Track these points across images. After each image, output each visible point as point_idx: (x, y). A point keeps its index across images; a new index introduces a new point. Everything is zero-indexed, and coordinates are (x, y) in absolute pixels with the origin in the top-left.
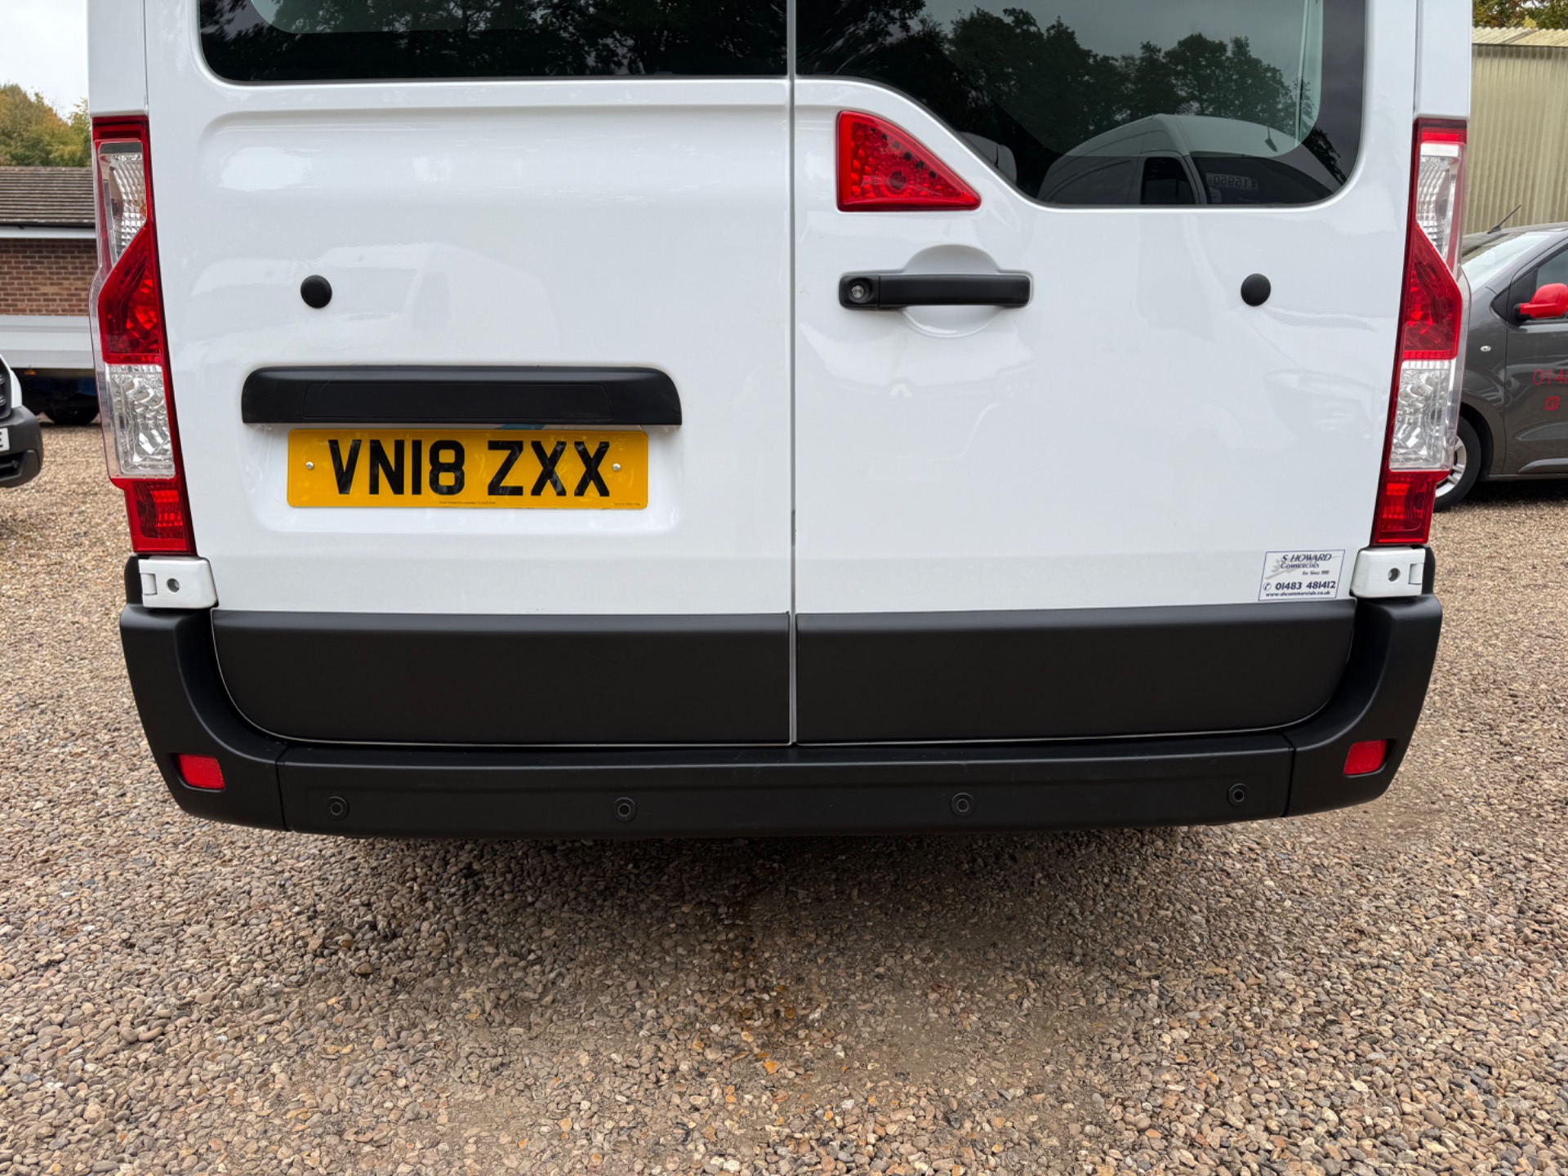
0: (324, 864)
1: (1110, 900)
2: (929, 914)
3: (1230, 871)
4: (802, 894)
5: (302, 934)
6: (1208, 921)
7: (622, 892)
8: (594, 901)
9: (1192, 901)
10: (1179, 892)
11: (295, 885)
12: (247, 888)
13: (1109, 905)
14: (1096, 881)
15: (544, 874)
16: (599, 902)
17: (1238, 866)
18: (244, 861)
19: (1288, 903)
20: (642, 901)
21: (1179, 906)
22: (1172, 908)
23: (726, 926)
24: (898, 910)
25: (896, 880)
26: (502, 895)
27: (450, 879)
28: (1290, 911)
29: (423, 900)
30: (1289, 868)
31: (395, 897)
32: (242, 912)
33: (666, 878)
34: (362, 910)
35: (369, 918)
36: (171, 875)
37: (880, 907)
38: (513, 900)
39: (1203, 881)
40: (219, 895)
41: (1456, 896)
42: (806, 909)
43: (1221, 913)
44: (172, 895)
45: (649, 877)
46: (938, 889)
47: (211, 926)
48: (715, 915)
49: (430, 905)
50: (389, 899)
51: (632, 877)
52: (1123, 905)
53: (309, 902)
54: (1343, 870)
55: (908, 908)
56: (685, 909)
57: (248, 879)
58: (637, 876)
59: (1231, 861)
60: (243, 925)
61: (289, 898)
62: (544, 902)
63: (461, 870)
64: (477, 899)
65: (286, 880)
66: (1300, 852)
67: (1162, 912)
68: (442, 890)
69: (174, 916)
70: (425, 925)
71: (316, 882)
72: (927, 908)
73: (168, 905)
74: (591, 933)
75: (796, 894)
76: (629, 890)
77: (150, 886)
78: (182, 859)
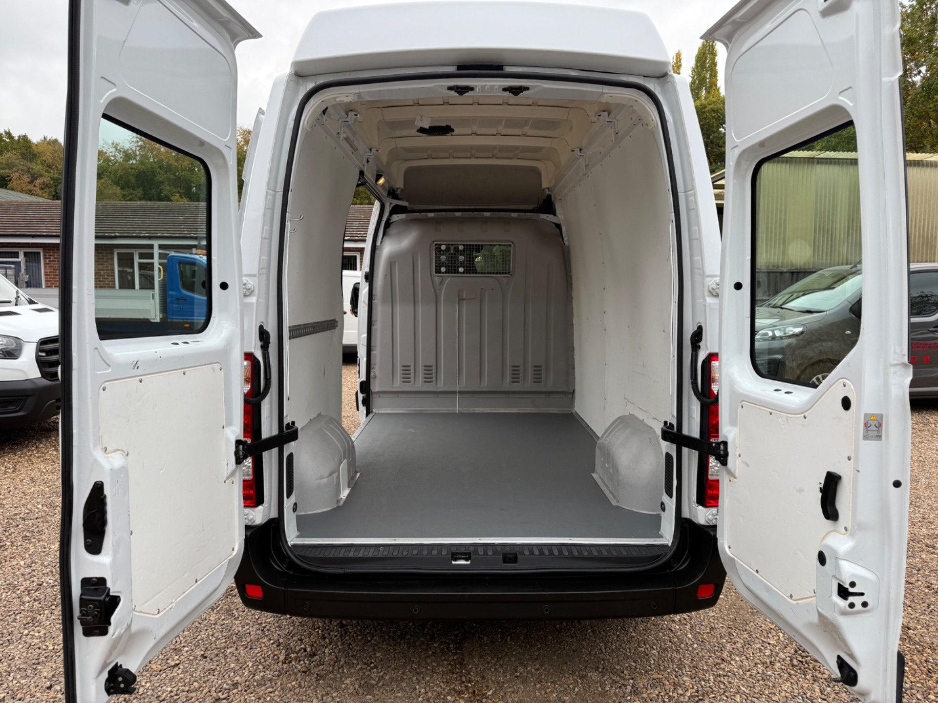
0: (279, 620)
1: (618, 643)
2: (540, 648)
3: (673, 629)
4: (486, 638)
5: (276, 653)
6: (659, 653)
7: (408, 637)
8: (396, 640)
9: (654, 644)
10: (649, 639)
11: (268, 630)
12: (248, 631)
13: (617, 645)
14: (614, 634)
15: (374, 627)
16: (398, 641)
17: (678, 627)
18: (244, 618)
19: (695, 646)
20: (417, 641)
21: (648, 646)
22: (644, 647)
23: (453, 653)
24: (527, 647)
25: (527, 632)
26: (357, 637)
27: (334, 628)
28: (695, 650)
29: (324, 638)
30: (700, 628)
31: (312, 636)
32: (248, 643)
33: (426, 630)
34: (299, 642)
35: (303, 646)
36: (214, 624)
37: (519, 645)
38: (362, 639)
39: (661, 634)
40: (237, 634)
41: (769, 644)
42: (487, 646)
43: (666, 649)
44: (217, 634)
45: (419, 629)
46: (545, 637)
47: (237, 648)
48: (448, 648)
49: (327, 640)
50: (309, 637)
51: (412, 629)
52: (624, 645)
53: (276, 638)
54: (723, 630)
55: (531, 646)
56: (436, 645)
57: (248, 627)
58: (414, 629)
59: (675, 625)
60: (250, 649)
61: (267, 636)
62: (375, 640)
63: (338, 624)
64: (347, 638)
65: (264, 627)
66: (706, 621)
67: (640, 649)
68: (331, 634)
69: (220, 644)
70: (327, 650)
71: (277, 629)
72: (539, 646)
73: (217, 639)
74: (396, 655)
75: (483, 639)
76: (411, 636)
77: (207, 630)
78: (217, 617)
